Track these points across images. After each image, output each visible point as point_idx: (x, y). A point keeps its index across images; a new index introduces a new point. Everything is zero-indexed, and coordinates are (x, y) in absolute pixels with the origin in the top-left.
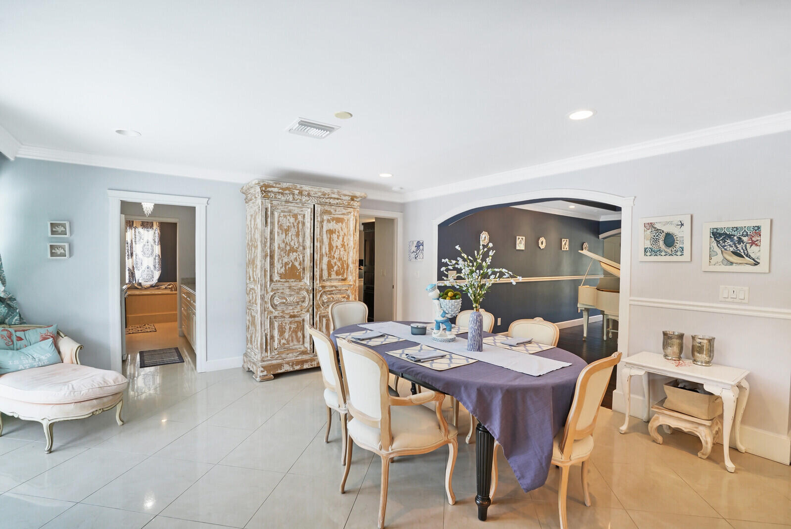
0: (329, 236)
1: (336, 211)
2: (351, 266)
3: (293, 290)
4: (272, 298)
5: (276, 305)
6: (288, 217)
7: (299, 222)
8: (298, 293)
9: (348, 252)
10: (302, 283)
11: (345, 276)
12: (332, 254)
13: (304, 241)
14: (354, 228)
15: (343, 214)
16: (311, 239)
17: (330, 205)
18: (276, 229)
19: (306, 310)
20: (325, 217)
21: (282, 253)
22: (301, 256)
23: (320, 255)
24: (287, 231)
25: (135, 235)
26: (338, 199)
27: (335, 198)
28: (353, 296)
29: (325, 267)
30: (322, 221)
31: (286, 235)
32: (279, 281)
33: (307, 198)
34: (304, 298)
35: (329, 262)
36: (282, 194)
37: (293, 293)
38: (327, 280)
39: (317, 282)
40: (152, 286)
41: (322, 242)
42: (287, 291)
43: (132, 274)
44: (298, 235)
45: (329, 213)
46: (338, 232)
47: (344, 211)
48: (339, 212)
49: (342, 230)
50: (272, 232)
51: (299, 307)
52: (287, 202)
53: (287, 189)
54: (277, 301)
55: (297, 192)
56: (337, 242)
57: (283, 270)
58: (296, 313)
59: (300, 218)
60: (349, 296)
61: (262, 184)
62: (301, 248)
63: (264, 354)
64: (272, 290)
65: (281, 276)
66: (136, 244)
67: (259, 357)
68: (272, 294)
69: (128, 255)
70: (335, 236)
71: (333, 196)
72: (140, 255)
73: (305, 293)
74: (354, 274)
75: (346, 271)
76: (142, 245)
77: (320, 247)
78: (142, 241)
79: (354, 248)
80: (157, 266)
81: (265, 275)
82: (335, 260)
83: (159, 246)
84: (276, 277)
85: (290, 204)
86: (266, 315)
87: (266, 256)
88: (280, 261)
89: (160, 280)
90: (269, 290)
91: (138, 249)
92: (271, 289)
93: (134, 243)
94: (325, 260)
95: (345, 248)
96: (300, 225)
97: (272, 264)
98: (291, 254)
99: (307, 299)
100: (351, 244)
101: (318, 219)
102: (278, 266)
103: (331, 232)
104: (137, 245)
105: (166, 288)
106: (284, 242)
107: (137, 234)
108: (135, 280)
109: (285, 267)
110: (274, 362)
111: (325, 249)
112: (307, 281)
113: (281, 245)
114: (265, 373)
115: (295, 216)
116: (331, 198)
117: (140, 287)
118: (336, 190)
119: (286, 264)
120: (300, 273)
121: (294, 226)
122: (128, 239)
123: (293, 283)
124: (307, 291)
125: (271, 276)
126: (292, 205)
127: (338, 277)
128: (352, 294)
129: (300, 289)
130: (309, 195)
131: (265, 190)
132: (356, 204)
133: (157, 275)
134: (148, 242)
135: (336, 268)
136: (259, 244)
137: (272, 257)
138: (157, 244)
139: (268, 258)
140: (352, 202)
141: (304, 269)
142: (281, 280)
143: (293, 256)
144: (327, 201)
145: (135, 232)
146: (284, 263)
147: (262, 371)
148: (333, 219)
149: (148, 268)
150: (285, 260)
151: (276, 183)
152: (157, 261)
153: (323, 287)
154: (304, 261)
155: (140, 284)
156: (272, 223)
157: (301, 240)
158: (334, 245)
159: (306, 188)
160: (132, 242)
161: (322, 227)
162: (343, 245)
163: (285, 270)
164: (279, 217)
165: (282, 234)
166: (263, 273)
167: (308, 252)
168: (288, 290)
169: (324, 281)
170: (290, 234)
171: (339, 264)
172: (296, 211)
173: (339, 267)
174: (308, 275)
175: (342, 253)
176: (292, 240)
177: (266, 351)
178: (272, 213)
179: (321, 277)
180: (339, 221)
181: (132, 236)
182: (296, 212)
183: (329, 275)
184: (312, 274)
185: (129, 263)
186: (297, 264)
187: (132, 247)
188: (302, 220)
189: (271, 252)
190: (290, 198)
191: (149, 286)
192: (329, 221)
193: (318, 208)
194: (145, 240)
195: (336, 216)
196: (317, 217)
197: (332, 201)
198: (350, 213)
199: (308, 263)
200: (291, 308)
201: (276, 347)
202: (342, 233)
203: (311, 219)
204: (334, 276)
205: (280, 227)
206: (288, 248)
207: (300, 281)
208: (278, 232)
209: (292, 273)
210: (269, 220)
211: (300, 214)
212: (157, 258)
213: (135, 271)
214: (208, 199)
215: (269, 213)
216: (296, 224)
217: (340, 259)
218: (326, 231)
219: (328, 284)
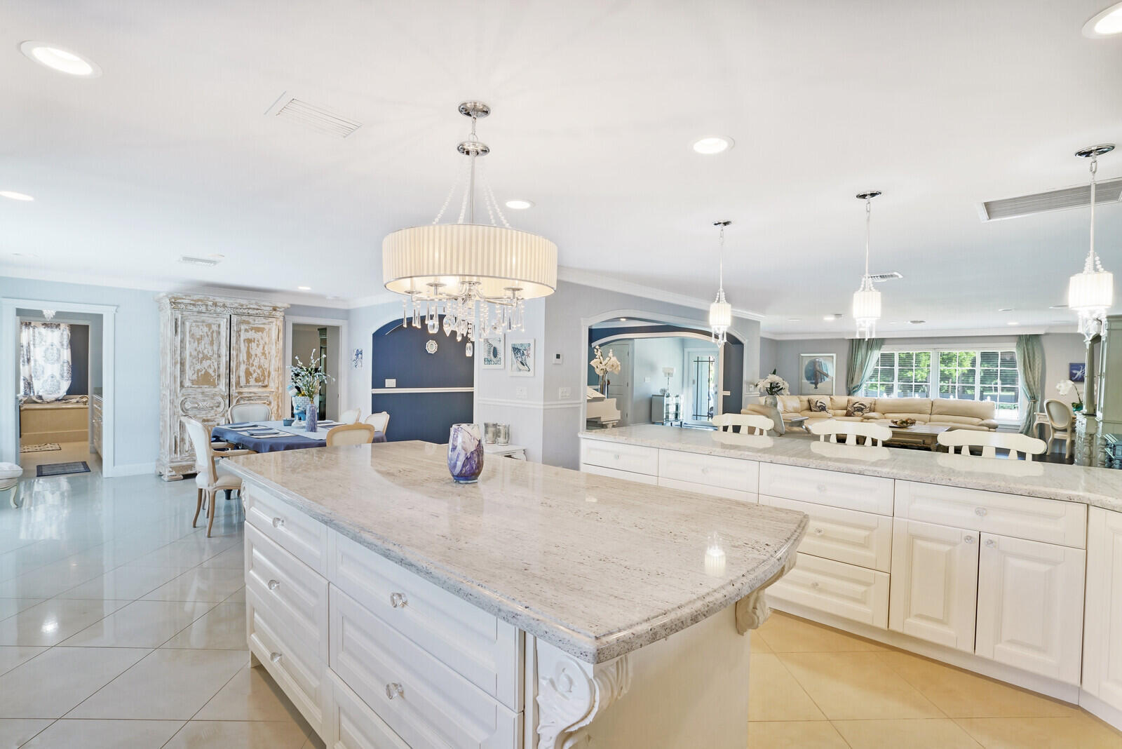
0: (247, 345)
1: (255, 321)
2: (273, 374)
3: (207, 396)
4: (183, 403)
5: (187, 410)
6: (201, 327)
7: (213, 332)
8: (212, 399)
9: (270, 361)
10: (216, 390)
11: (266, 383)
12: (251, 362)
13: (218, 350)
14: (277, 337)
15: (264, 324)
16: (227, 345)
17: (249, 315)
18: (188, 338)
19: (221, 415)
20: (243, 327)
21: (194, 361)
22: (216, 364)
23: (237, 363)
24: (199, 340)
25: (34, 336)
26: (258, 309)
27: (254, 309)
28: (276, 402)
29: (242, 374)
30: (239, 332)
31: (198, 344)
32: (191, 387)
33: (222, 309)
34: (220, 403)
35: (247, 370)
36: (194, 305)
37: (207, 398)
38: (246, 386)
39: (233, 388)
40: (57, 400)
41: (239, 350)
42: (200, 397)
43: (29, 385)
44: (212, 343)
45: (248, 323)
46: (258, 341)
47: (264, 321)
48: (259, 322)
49: (262, 338)
50: (182, 341)
51: (213, 412)
52: (200, 312)
53: (199, 300)
54: (188, 405)
55: (210, 303)
56: (256, 350)
57: (195, 377)
58: (209, 418)
59: (215, 328)
60: (270, 403)
61: (170, 296)
62: (216, 356)
63: (173, 455)
64: (183, 395)
65: (193, 382)
66: (35, 347)
67: (168, 459)
68: (183, 398)
69: (24, 361)
70: (253, 345)
71: (252, 306)
72: (41, 361)
73: (221, 399)
74: (277, 381)
75: (267, 378)
76: (44, 348)
77: (237, 355)
78: (43, 343)
79: (276, 356)
80: (65, 374)
81: (175, 381)
82: (254, 368)
83: (69, 350)
84: (187, 383)
85: (203, 315)
86: (176, 419)
87: (176, 363)
88: (192, 368)
89: (69, 392)
90: (179, 395)
91: (37, 353)
92: (181, 394)
93: (32, 347)
94: (243, 367)
95: (266, 356)
96: (215, 335)
97: (182, 371)
98: (204, 362)
99: (222, 405)
100: (273, 352)
101: (234, 328)
102: (189, 373)
103: (249, 341)
104: (38, 349)
105: (77, 402)
106: (196, 350)
107: (37, 335)
108: (34, 392)
109: (198, 374)
110: (184, 463)
111: (243, 356)
112: (222, 387)
113: (192, 354)
114: (174, 473)
115: (209, 326)
116: (249, 309)
117: (40, 401)
118: (254, 302)
119: (198, 371)
120: (214, 380)
121: (208, 335)
122: (24, 342)
123: (206, 389)
124: (223, 397)
125: (181, 382)
126: (206, 315)
127: (257, 384)
128: (274, 400)
129: (214, 395)
130: (224, 306)
131: (175, 303)
132: (278, 314)
133: (65, 385)
134: (52, 345)
135: (255, 375)
136: (169, 351)
137: (182, 364)
138: (65, 347)
139: (179, 365)
140: (274, 312)
141: (219, 376)
142: (193, 386)
143: (206, 363)
144: (246, 311)
145: (34, 332)
146: (196, 370)
147: (170, 471)
148: (252, 329)
149: (52, 377)
150: (198, 367)
151: (186, 296)
152: (65, 368)
153: (240, 393)
154: (219, 368)
155: (40, 397)
156: (183, 333)
157: (215, 348)
158: (253, 352)
159: (220, 300)
160: (29, 345)
161: (240, 335)
162: (264, 354)
163: (198, 377)
164: (191, 326)
165: (194, 342)
166: (173, 379)
167: (224, 360)
168: (201, 395)
169: (241, 387)
170: (203, 343)
171: (259, 371)
172: (211, 320)
173: (258, 374)
174: (223, 381)
175: (262, 361)
176: (205, 348)
177: (175, 452)
178: (183, 323)
179: (238, 384)
180: (258, 330)
181: (29, 338)
182: (210, 322)
183: (248, 381)
184: (228, 380)
185: (25, 371)
186: (211, 371)
187: (28, 351)
188: (217, 329)
189: (181, 359)
190: (203, 308)
191: (54, 399)
192: (246, 330)
193: (234, 319)
194: (49, 342)
195: (256, 326)
196: (234, 326)
197: (251, 312)
198: (272, 322)
199: (223, 370)
200: (204, 412)
201: (187, 450)
202: (262, 342)
203: (227, 329)
204: (252, 382)
205: (192, 336)
206: (201, 356)
207: (215, 387)
208: (189, 341)
209: (205, 379)
210: (179, 330)
211: (214, 324)
212: (66, 365)
213: (33, 380)
214: (115, 308)
215: (179, 323)
216: (209, 333)
217: (260, 367)
218: (244, 341)
219: (246, 390)
